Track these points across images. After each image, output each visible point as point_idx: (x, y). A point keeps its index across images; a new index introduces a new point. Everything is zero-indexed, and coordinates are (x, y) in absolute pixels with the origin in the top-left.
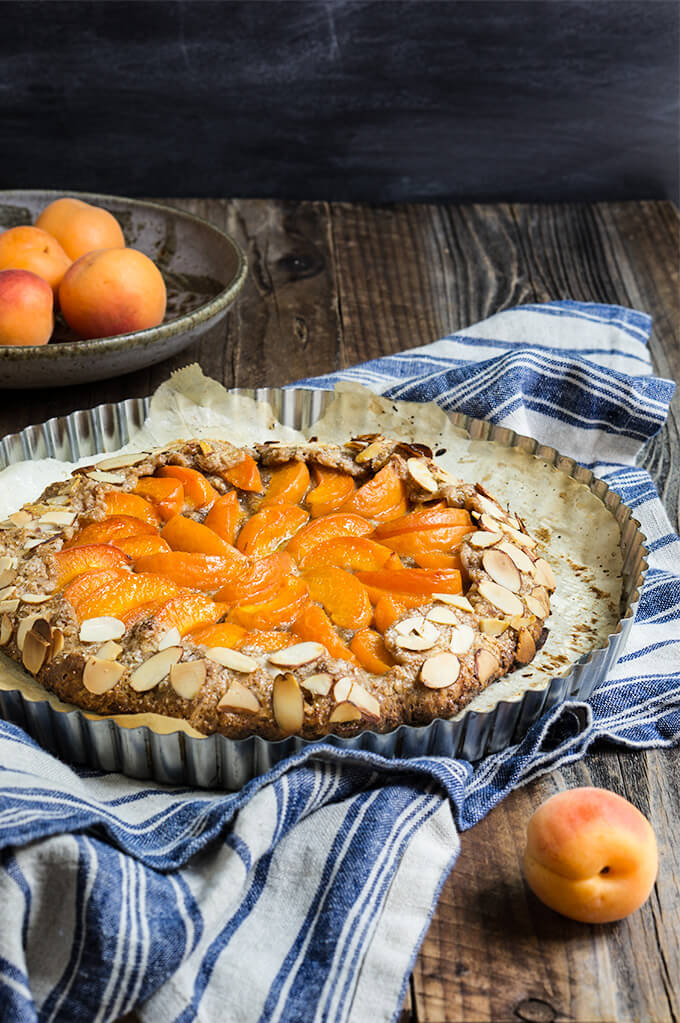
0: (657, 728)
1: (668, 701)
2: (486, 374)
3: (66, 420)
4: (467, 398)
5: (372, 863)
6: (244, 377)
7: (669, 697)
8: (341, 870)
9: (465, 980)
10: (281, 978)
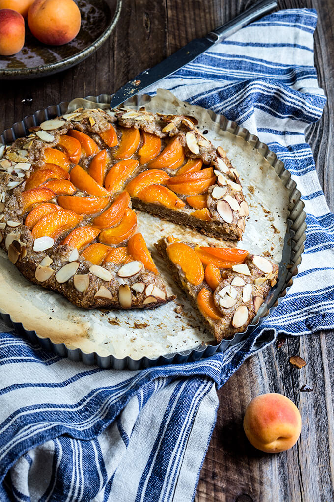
0: (305, 324)
1: (312, 311)
2: (238, 96)
3: (32, 117)
4: (228, 108)
5: (181, 426)
6: (119, 61)
7: (312, 308)
8: (167, 430)
9: (216, 482)
10: (142, 484)
